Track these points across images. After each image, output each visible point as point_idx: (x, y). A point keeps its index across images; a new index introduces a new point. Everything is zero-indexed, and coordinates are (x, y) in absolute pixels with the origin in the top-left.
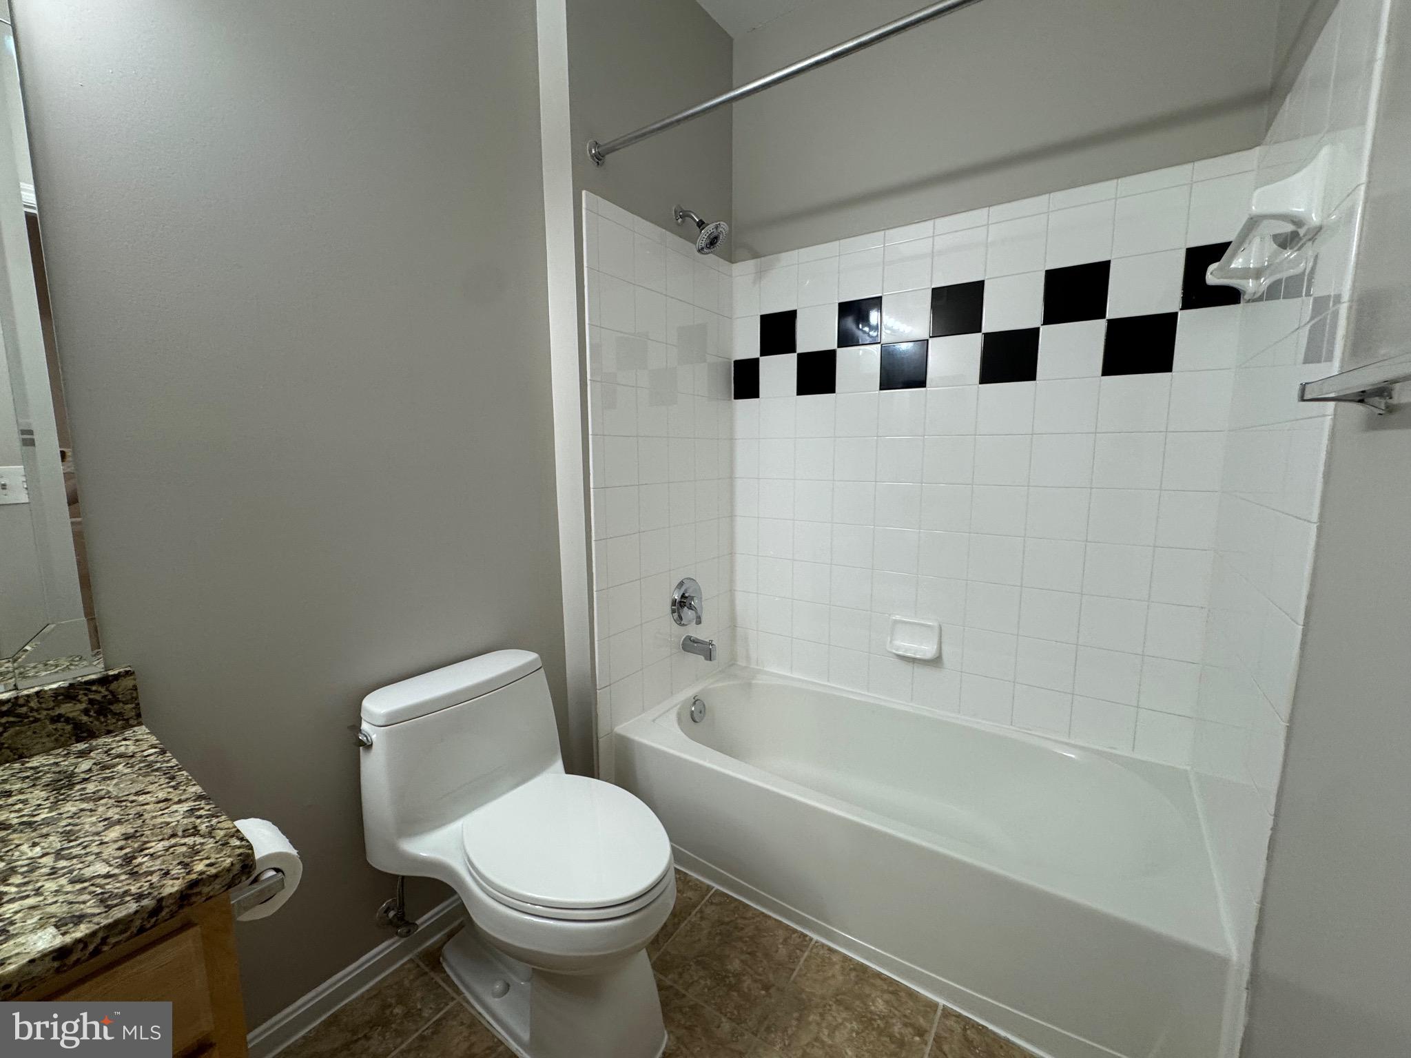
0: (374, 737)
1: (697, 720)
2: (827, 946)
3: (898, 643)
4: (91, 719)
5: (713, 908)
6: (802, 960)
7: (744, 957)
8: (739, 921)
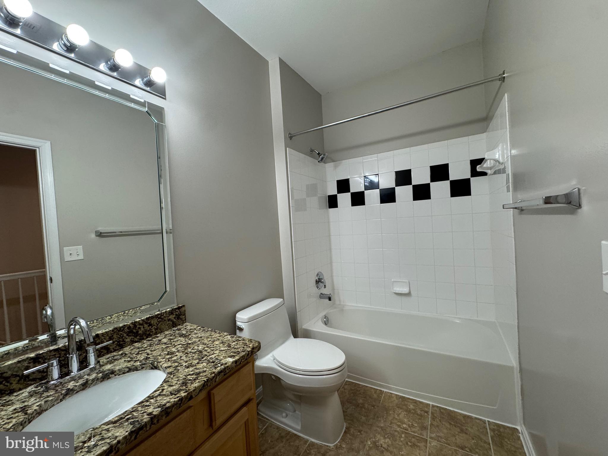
0: (244, 327)
1: (327, 324)
2: (390, 392)
3: (395, 289)
4: (176, 320)
5: (347, 386)
6: (382, 397)
7: (363, 398)
8: (357, 388)
